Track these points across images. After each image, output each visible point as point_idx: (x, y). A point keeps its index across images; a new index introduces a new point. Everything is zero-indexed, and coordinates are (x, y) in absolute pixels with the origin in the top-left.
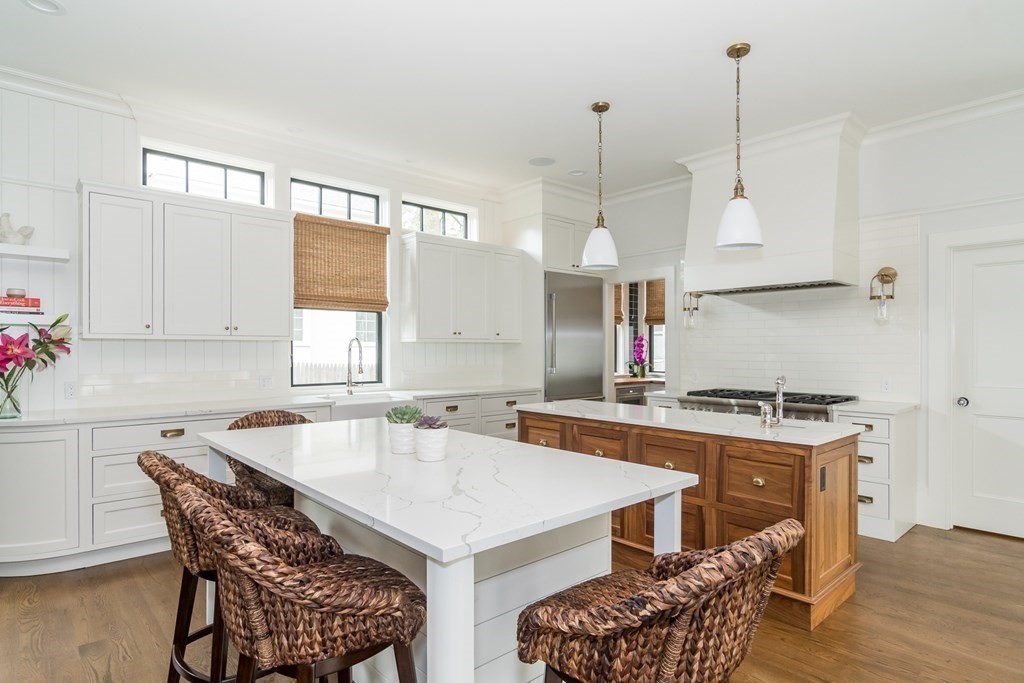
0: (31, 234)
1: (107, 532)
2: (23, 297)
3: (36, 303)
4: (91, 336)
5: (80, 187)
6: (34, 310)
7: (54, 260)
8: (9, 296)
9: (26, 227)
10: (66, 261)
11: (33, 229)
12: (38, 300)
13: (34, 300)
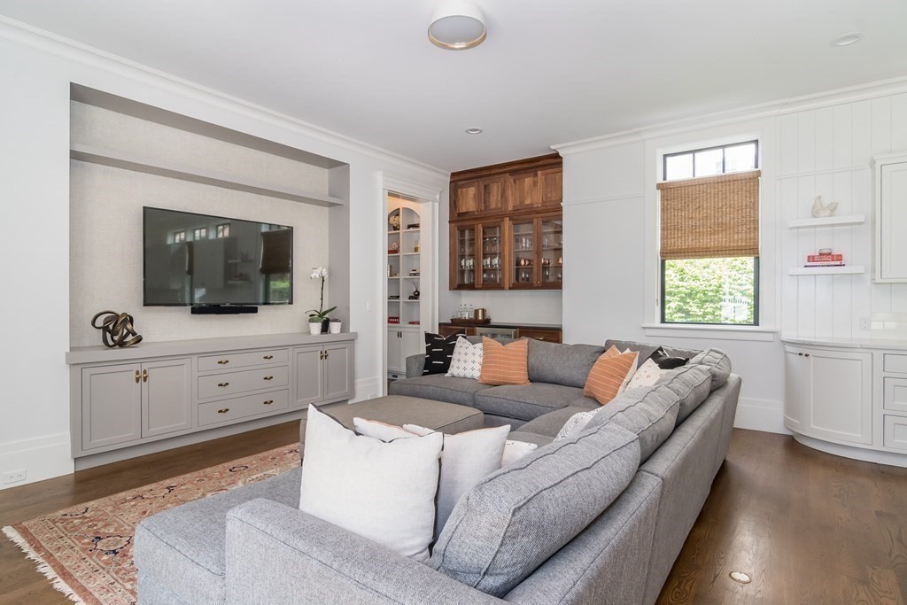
0: (836, 207)
1: (896, 441)
2: (830, 254)
3: (839, 257)
4: (882, 281)
5: (873, 163)
6: (838, 263)
7: (852, 224)
8: (821, 254)
9: (832, 203)
10: (861, 223)
11: (837, 204)
12: (841, 256)
13: (838, 256)
